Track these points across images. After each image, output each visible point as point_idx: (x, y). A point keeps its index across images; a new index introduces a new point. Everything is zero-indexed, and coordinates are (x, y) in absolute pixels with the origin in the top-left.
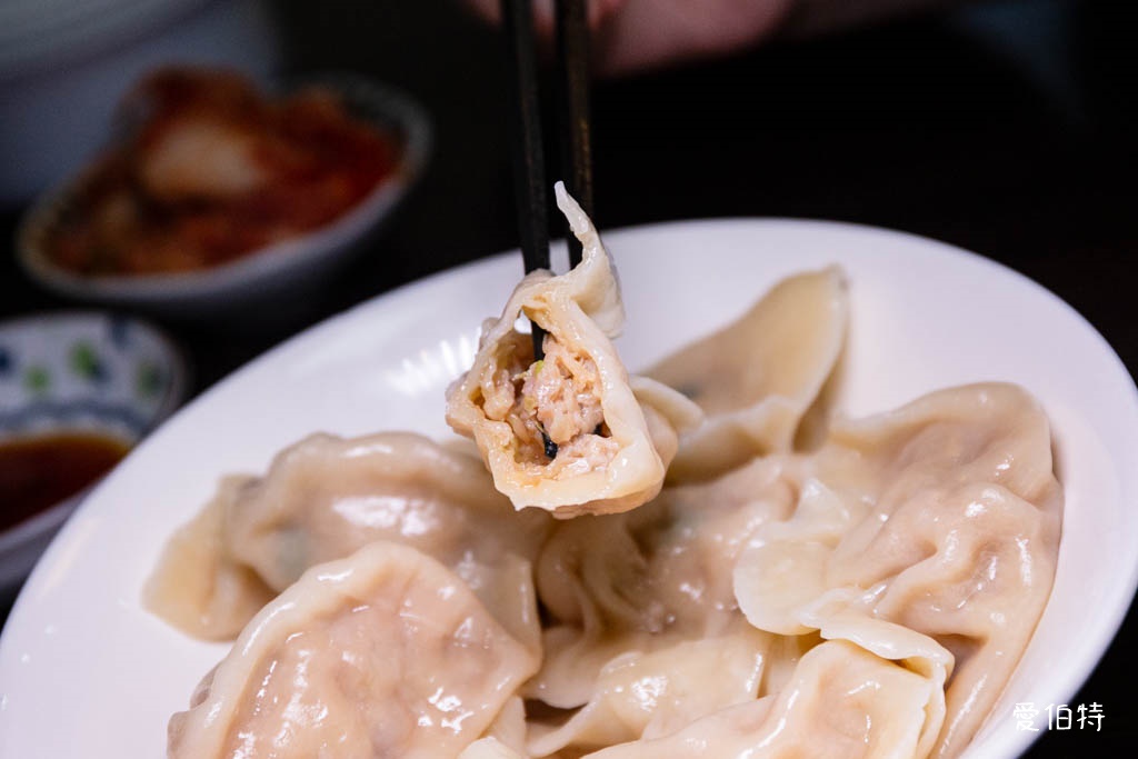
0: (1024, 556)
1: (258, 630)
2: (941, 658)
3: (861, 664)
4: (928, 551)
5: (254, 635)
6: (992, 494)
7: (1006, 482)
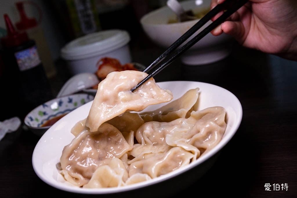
0: (216, 133)
1: (80, 136)
2: (197, 151)
3: (183, 151)
4: (198, 132)
5: (79, 136)
6: (212, 123)
7: (215, 122)
